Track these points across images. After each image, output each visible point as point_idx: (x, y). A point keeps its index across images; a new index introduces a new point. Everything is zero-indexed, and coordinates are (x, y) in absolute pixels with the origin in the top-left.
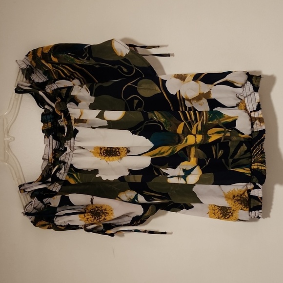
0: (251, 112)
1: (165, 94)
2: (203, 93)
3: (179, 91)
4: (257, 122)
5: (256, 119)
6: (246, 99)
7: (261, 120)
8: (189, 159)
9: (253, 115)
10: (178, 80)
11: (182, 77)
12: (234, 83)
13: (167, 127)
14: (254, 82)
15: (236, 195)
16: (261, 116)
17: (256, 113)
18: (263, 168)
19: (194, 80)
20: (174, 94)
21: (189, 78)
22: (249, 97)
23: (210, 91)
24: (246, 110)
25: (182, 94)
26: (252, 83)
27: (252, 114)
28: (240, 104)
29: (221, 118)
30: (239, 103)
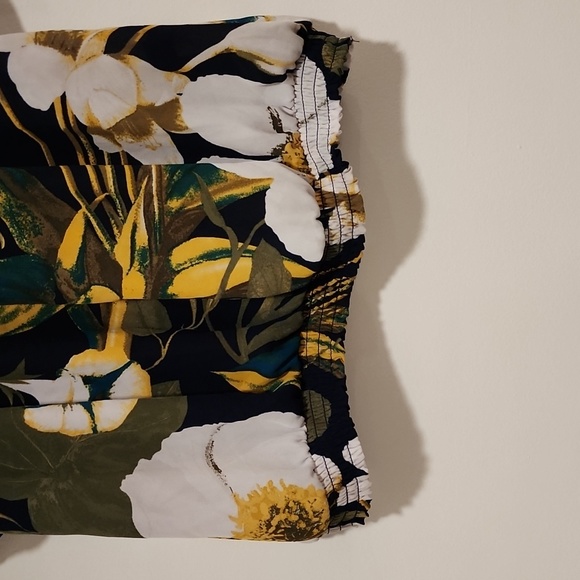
0: (322, 176)
1: (8, 110)
2: (152, 105)
3: (63, 98)
4: (342, 209)
5: (337, 199)
6: (302, 130)
7: (354, 203)
8: (100, 343)
9: (327, 185)
10: (51, 54)
11: (66, 43)
12: (258, 62)
13: (21, 236)
14: (327, 61)
15: (281, 505)
16: (355, 189)
17: (337, 177)
18: (336, 356)
19: (108, 50)
20: (45, 108)
21: (93, 46)
22: (312, 123)
23: (176, 101)
24: (304, 168)
25: (76, 108)
26: (320, 64)
27: (326, 181)
28: (288, 148)
29: (210, 183)
30: (283, 146)
